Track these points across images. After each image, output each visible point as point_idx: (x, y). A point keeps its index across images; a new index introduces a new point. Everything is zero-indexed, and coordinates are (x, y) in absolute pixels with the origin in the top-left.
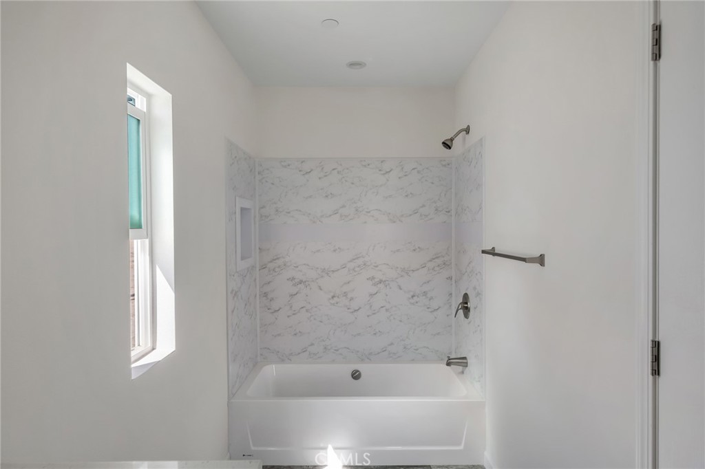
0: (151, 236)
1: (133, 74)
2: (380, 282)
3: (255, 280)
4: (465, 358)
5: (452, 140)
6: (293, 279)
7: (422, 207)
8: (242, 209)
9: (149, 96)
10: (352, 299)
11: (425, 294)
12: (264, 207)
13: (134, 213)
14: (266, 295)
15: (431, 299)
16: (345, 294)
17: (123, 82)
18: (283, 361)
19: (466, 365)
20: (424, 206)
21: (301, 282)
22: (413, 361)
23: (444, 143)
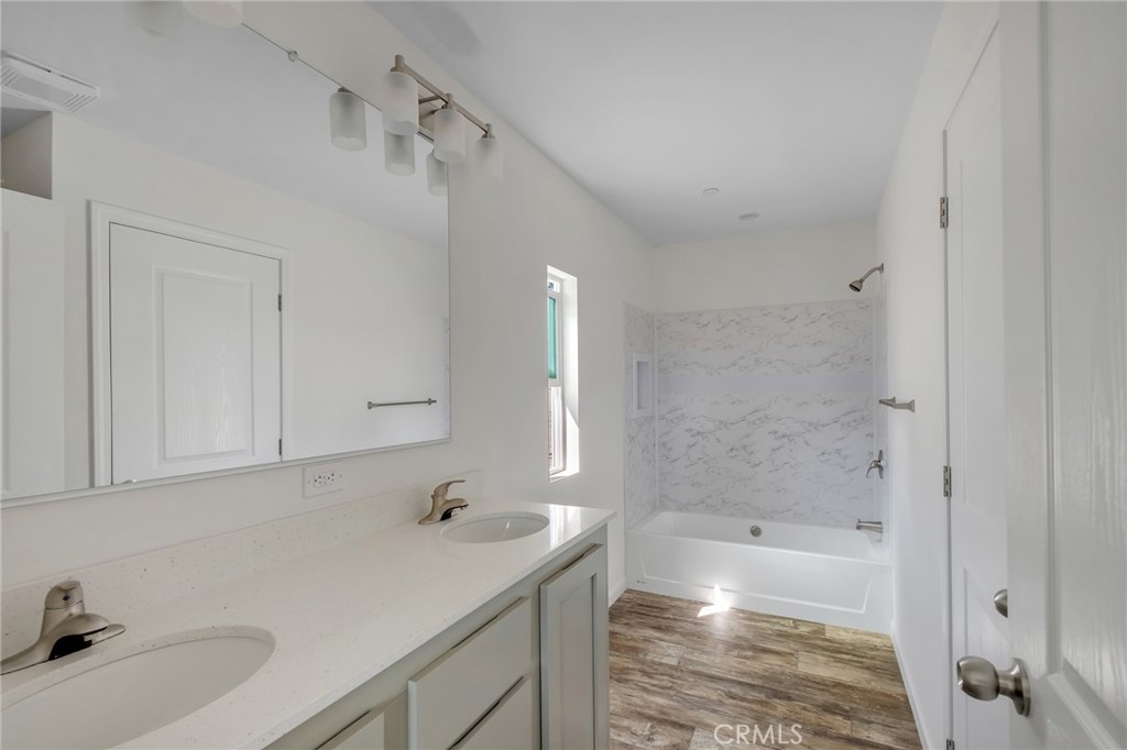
0: (562, 385)
1: (551, 270)
2: (784, 436)
3: (654, 430)
4: (880, 523)
5: (861, 281)
6: (690, 430)
7: (833, 356)
8: (639, 364)
9: (561, 281)
10: (752, 453)
11: (838, 451)
12: (662, 361)
13: (551, 368)
14: (664, 444)
15: (846, 457)
16: (745, 447)
17: (545, 274)
18: (680, 510)
19: (880, 531)
20: (835, 354)
21: (698, 433)
22: (824, 524)
23: (851, 286)
